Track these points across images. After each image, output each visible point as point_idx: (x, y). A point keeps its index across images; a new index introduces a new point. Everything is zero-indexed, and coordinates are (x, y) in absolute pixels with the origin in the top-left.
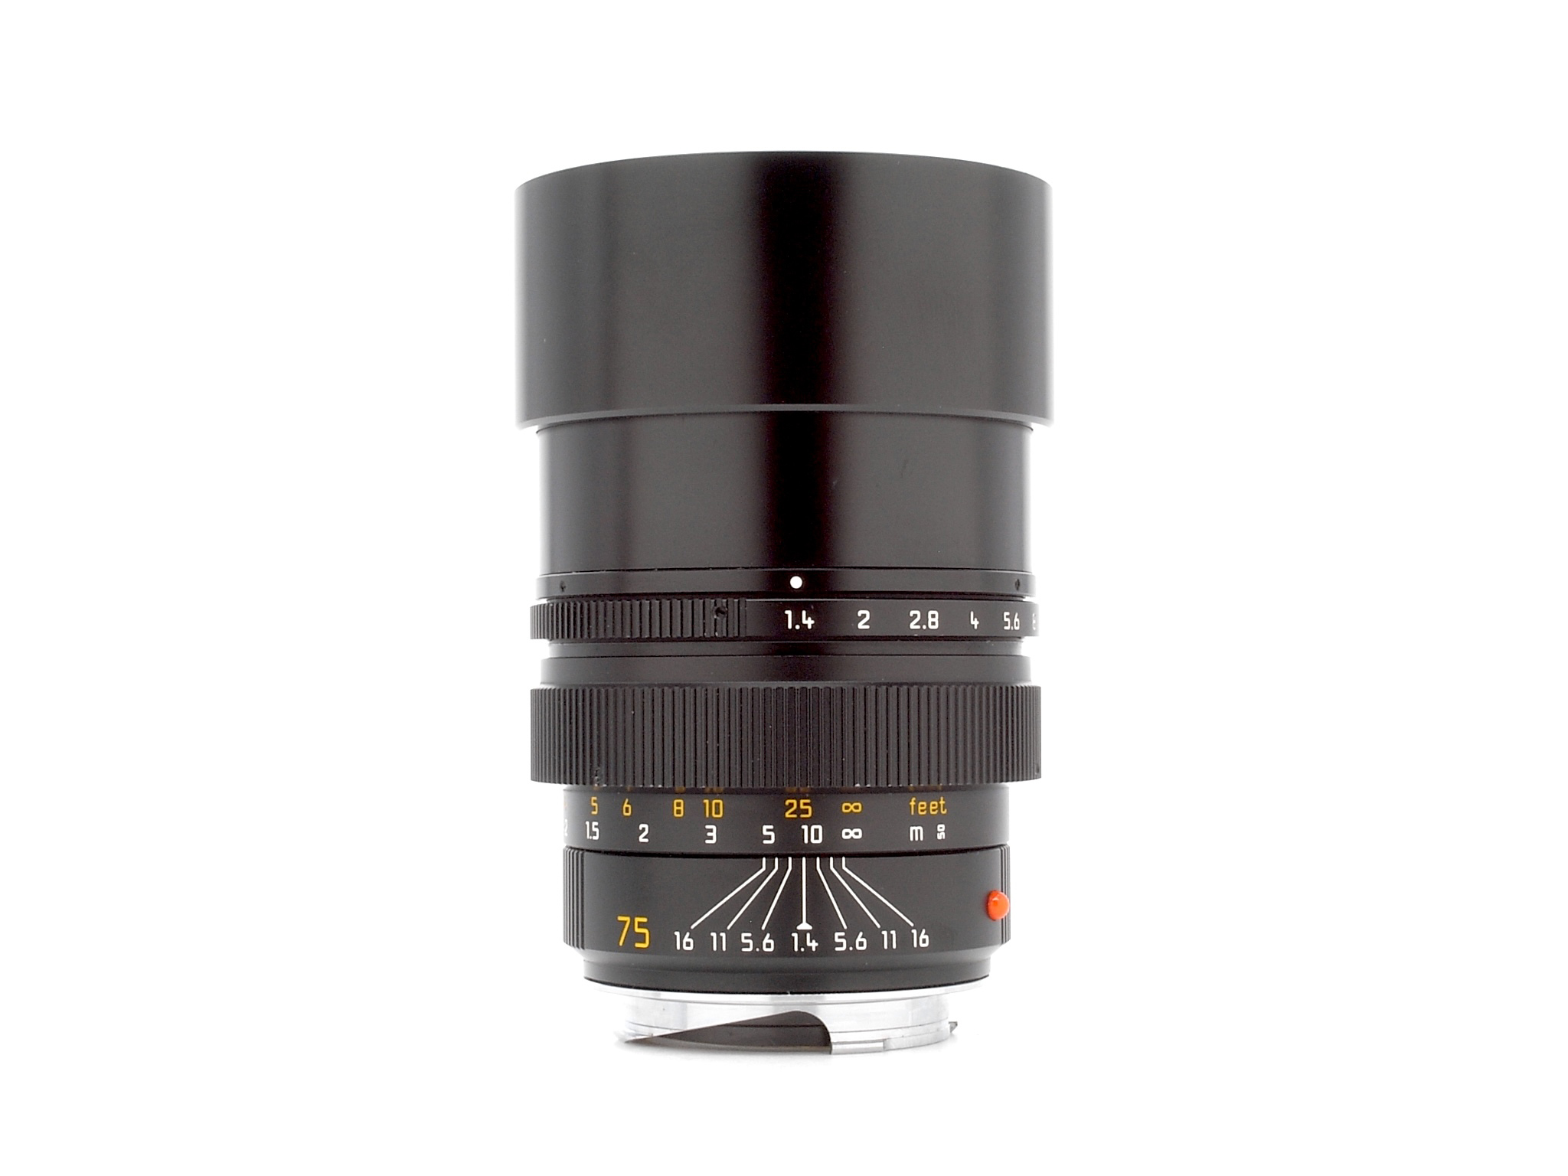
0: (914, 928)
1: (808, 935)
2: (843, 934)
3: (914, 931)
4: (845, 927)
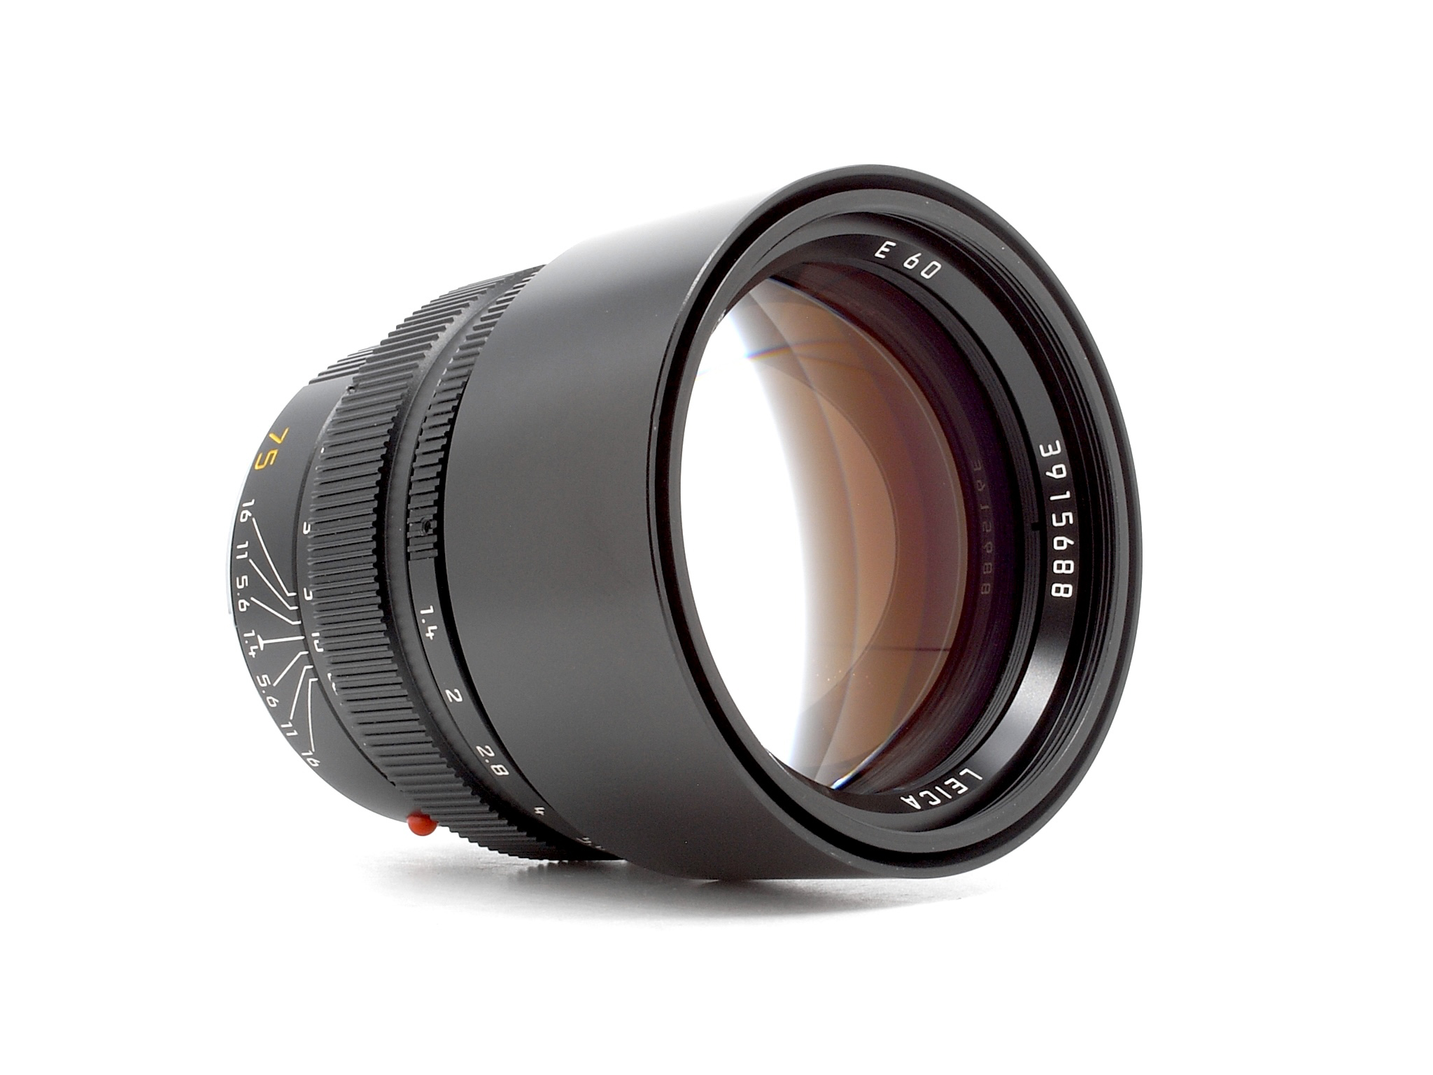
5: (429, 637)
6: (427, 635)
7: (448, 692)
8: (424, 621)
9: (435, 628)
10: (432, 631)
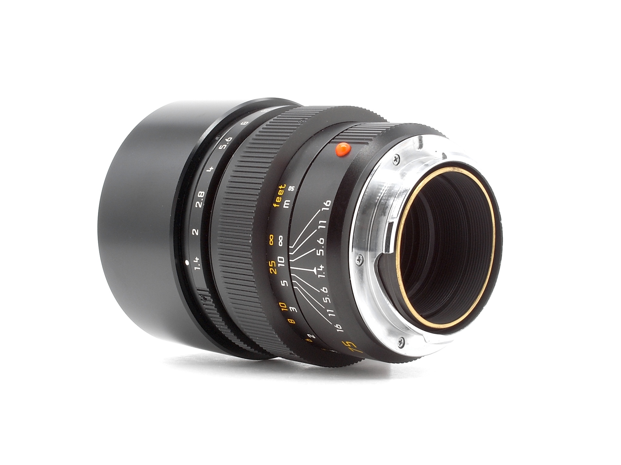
0: (321, 210)
1: (318, 269)
2: (317, 251)
3: (323, 209)
4: (315, 249)
5: (198, 258)
6: (198, 259)
7: (197, 234)
8: (199, 265)
9: (194, 261)
10: (196, 260)
